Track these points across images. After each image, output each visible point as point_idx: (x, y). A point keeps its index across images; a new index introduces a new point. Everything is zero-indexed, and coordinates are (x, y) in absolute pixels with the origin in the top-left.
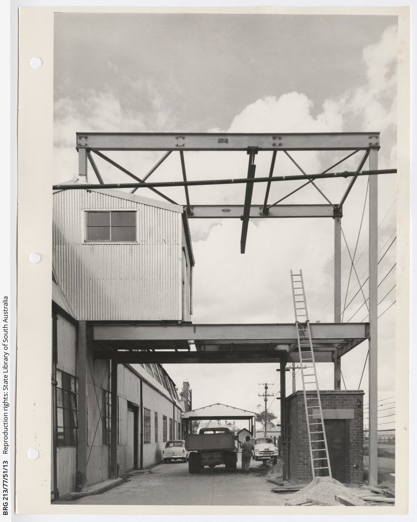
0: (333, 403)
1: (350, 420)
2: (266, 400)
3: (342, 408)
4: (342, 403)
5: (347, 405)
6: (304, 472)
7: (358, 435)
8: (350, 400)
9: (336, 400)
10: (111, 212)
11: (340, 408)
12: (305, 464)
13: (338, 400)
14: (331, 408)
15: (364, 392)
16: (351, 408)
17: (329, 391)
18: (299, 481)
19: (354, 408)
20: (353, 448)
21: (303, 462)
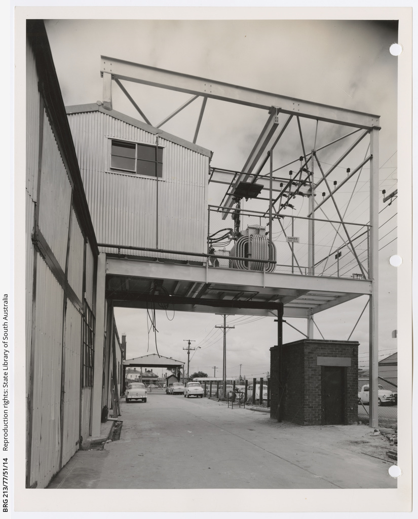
0: (334, 351)
1: (347, 367)
2: (189, 353)
3: (342, 357)
4: (341, 352)
5: (345, 354)
6: (309, 415)
7: (354, 381)
8: (347, 350)
9: (336, 349)
10: (137, 145)
11: (339, 357)
12: (310, 407)
13: (338, 349)
14: (332, 356)
15: (359, 343)
16: (348, 357)
17: (330, 341)
18: (305, 423)
19: (351, 357)
20: (349, 393)
21: (308, 405)
